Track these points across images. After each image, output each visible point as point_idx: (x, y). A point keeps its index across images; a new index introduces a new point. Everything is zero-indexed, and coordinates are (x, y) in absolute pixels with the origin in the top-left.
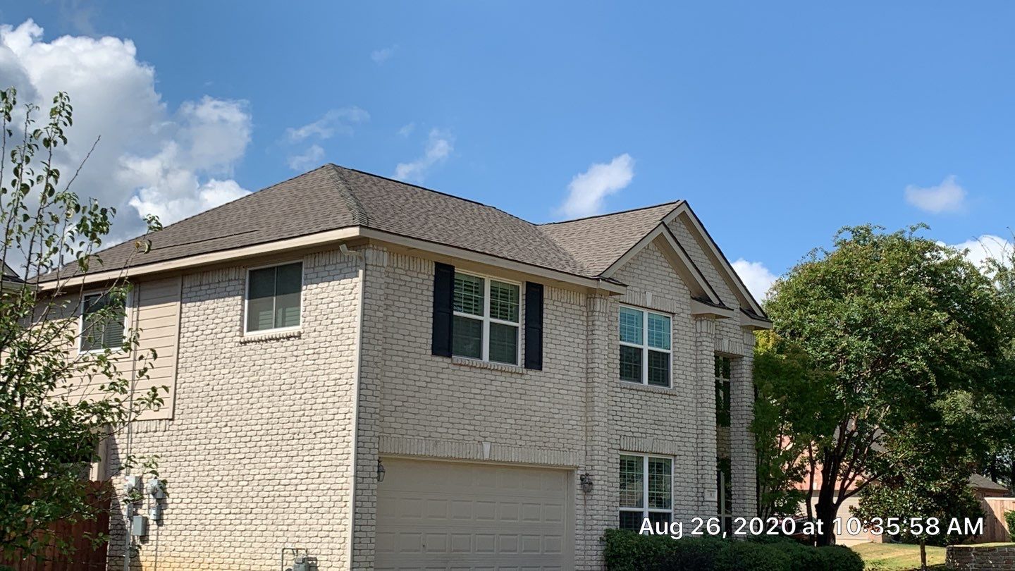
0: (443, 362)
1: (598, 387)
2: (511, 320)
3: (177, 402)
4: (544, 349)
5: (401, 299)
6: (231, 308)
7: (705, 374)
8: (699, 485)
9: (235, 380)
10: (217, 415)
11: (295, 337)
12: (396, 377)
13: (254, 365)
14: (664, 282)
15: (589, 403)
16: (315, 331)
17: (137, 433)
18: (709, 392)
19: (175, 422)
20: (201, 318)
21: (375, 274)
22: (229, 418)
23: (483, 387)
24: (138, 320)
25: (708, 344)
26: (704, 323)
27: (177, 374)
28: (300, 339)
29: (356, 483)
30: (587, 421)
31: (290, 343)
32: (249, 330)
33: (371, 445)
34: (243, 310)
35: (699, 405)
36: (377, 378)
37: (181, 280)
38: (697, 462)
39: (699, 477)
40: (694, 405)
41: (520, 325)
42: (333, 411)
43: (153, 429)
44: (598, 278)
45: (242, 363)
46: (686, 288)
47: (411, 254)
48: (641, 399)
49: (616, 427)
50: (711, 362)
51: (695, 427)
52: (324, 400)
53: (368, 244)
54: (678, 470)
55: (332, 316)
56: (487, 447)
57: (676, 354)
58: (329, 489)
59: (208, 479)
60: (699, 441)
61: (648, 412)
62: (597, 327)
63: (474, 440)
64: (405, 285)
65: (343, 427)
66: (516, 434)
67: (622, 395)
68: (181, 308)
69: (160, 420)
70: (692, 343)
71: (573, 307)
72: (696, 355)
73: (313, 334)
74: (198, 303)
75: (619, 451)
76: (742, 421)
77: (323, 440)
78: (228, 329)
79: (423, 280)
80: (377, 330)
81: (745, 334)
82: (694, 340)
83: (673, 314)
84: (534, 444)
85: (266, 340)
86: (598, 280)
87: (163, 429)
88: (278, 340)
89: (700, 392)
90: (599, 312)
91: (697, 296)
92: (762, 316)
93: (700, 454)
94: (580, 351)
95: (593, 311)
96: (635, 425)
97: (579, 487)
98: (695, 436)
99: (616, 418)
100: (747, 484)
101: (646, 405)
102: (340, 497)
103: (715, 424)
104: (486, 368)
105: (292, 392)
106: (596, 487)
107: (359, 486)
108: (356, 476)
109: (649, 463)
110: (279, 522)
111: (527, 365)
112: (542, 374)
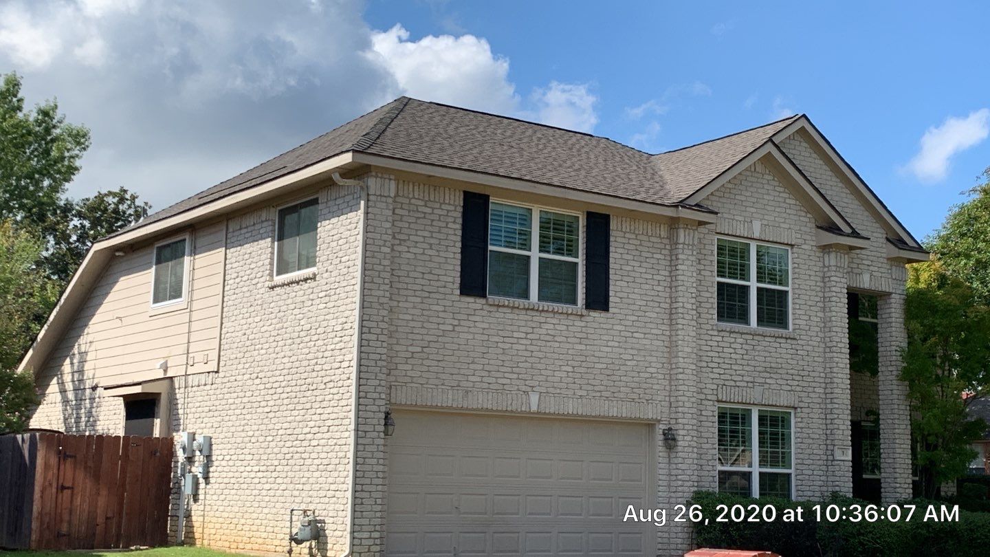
0: (475, 302)
1: (683, 329)
2: (568, 255)
3: (222, 353)
4: (611, 288)
5: (419, 233)
6: (261, 251)
7: (834, 314)
8: (828, 442)
9: (265, 328)
10: (250, 367)
11: (311, 279)
12: (413, 320)
13: (280, 312)
14: (777, 210)
15: (672, 347)
16: (327, 271)
17: (192, 387)
18: (839, 335)
19: (221, 374)
20: (241, 263)
21: (379, 205)
22: (259, 368)
23: (530, 330)
24: (194, 269)
25: (838, 280)
26: (833, 255)
27: (222, 324)
28: (315, 281)
29: (357, 437)
30: (672, 369)
31: (307, 285)
32: (278, 275)
33: (376, 395)
34: (272, 253)
35: (828, 350)
36: (383, 321)
37: (225, 223)
38: (826, 414)
39: (828, 432)
40: (821, 350)
41: (580, 260)
42: (339, 358)
43: (203, 383)
44: (682, 204)
45: (270, 310)
46: (809, 215)
47: (431, 183)
48: (747, 344)
49: (712, 376)
50: (842, 300)
51: (822, 375)
52: (333, 347)
53: (371, 172)
54: (801, 425)
55: (340, 254)
56: (534, 398)
57: (797, 291)
58: (336, 444)
59: (243, 434)
60: (828, 391)
61: (756, 358)
62: (680, 262)
63: (518, 390)
64: (424, 218)
65: (348, 375)
66: (574, 383)
67: (720, 339)
68: (226, 254)
69: (209, 372)
70: (818, 279)
71: (652, 239)
72: (824, 292)
73: (325, 275)
74: (239, 248)
75: (716, 403)
76: (890, 369)
77: (332, 391)
78: (260, 274)
79: (448, 211)
80: (382, 267)
81: (894, 268)
82: (821, 275)
83: (792, 246)
84: (599, 394)
85: (288, 284)
86: (676, 206)
87: (210, 383)
88: (298, 283)
89: (828, 334)
90: (684, 244)
91: (824, 224)
92: (915, 245)
93: (829, 406)
94: (660, 288)
95: (677, 243)
96: (738, 372)
97: (661, 443)
98: (823, 385)
99: (711, 365)
100: (897, 441)
101: (753, 349)
102: (344, 454)
103: (848, 371)
104: (533, 309)
105: (308, 339)
106: (680, 443)
107: (360, 441)
108: (357, 430)
109: (759, 416)
110: (296, 480)
111: (589, 305)
112: (608, 315)
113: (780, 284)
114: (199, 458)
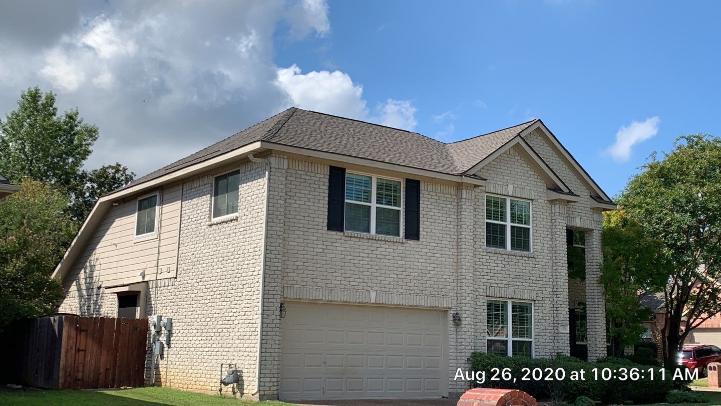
0: (337, 235)
1: (465, 252)
2: (394, 205)
3: (179, 266)
4: (421, 226)
5: (302, 191)
6: (203, 203)
7: (558, 242)
8: (555, 322)
9: (206, 251)
10: (196, 275)
11: (234, 220)
12: (298, 246)
13: (215, 240)
14: (523, 178)
15: (458, 263)
16: (245, 215)
17: (160, 287)
18: (561, 255)
19: (178, 279)
20: (191, 210)
21: (276, 174)
22: (202, 276)
23: (371, 252)
24: (162, 214)
25: (561, 221)
26: (557, 206)
27: (179, 248)
28: (237, 221)
29: (263, 318)
30: (458, 276)
31: (232, 224)
32: (214, 217)
33: (275, 292)
34: (211, 204)
35: (554, 265)
36: (279, 246)
37: (181, 187)
38: (553, 305)
39: (555, 315)
40: (551, 264)
41: (402, 209)
42: (252, 269)
43: (167, 285)
44: (464, 174)
45: (209, 239)
46: (542, 181)
47: (309, 160)
48: (504, 261)
49: (483, 280)
50: (563, 234)
51: (551, 280)
52: (248, 262)
53: (272, 154)
54: (537, 311)
55: (253, 205)
56: (373, 294)
57: (535, 228)
58: (249, 323)
59: (192, 317)
60: (555, 290)
61: (510, 269)
62: (463, 210)
63: (363, 289)
64: (305, 182)
65: (257, 280)
66: (398, 285)
67: (488, 257)
68: (182, 204)
69: (171, 278)
70: (549, 220)
71: (446, 196)
72: (552, 229)
73: (244, 218)
74: (190, 201)
75: (485, 297)
76: (593, 276)
77: (247, 290)
78: (203, 217)
79: (320, 178)
80: (279, 213)
81: (595, 214)
82: (550, 218)
83: (532, 200)
84: (413, 292)
85: (221, 223)
86: (461, 176)
87: (171, 284)
88: (226, 222)
89: (554, 255)
90: (466, 199)
91: (552, 187)
92: (608, 200)
93: (555, 299)
94: (452, 226)
95: (461, 199)
96: (499, 278)
97: (451, 322)
98: (552, 286)
99: (482, 274)
100: (597, 321)
101: (509, 264)
102: (255, 329)
103: (567, 278)
104: (372, 239)
105: (232, 257)
106: (463, 322)
107: (265, 321)
108: (263, 314)
109: (512, 305)
110: (224, 346)
111: (407, 237)
112: (419, 243)
113: (525, 224)
114: (164, 331)
